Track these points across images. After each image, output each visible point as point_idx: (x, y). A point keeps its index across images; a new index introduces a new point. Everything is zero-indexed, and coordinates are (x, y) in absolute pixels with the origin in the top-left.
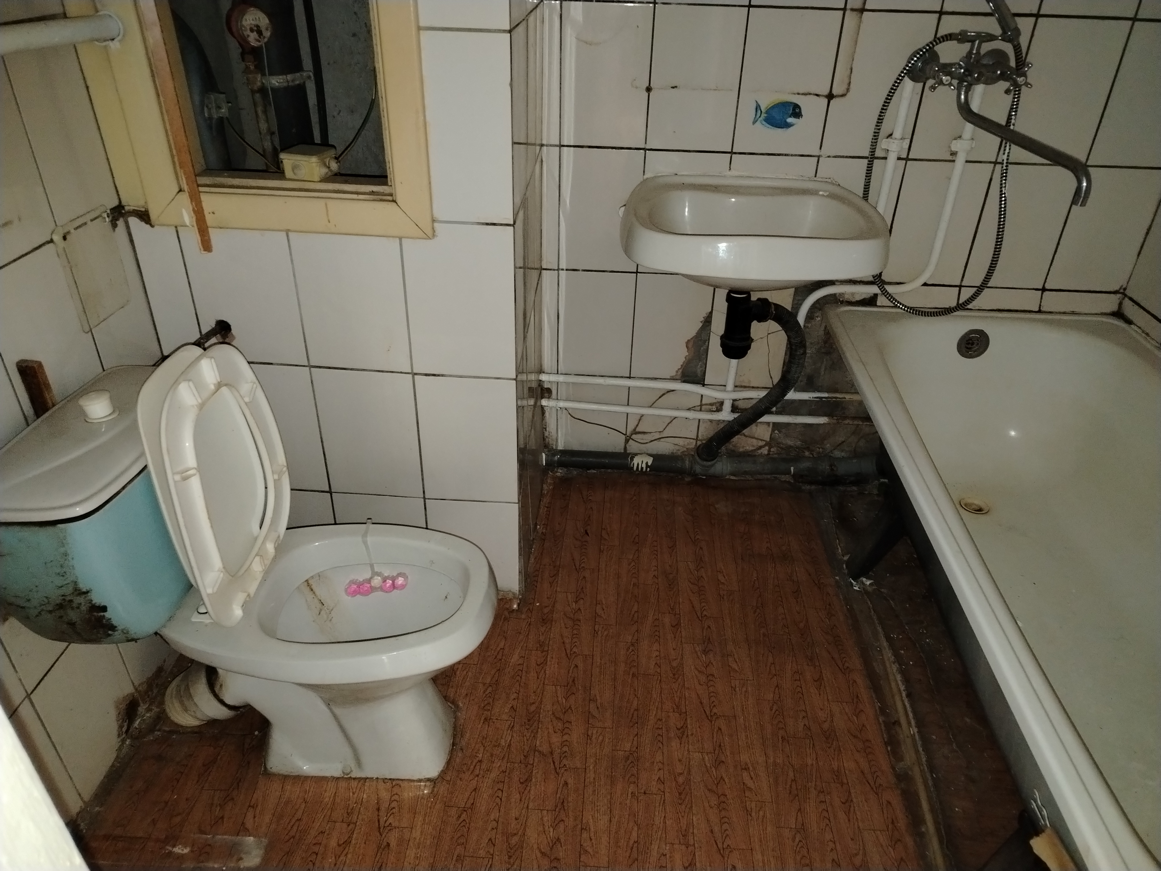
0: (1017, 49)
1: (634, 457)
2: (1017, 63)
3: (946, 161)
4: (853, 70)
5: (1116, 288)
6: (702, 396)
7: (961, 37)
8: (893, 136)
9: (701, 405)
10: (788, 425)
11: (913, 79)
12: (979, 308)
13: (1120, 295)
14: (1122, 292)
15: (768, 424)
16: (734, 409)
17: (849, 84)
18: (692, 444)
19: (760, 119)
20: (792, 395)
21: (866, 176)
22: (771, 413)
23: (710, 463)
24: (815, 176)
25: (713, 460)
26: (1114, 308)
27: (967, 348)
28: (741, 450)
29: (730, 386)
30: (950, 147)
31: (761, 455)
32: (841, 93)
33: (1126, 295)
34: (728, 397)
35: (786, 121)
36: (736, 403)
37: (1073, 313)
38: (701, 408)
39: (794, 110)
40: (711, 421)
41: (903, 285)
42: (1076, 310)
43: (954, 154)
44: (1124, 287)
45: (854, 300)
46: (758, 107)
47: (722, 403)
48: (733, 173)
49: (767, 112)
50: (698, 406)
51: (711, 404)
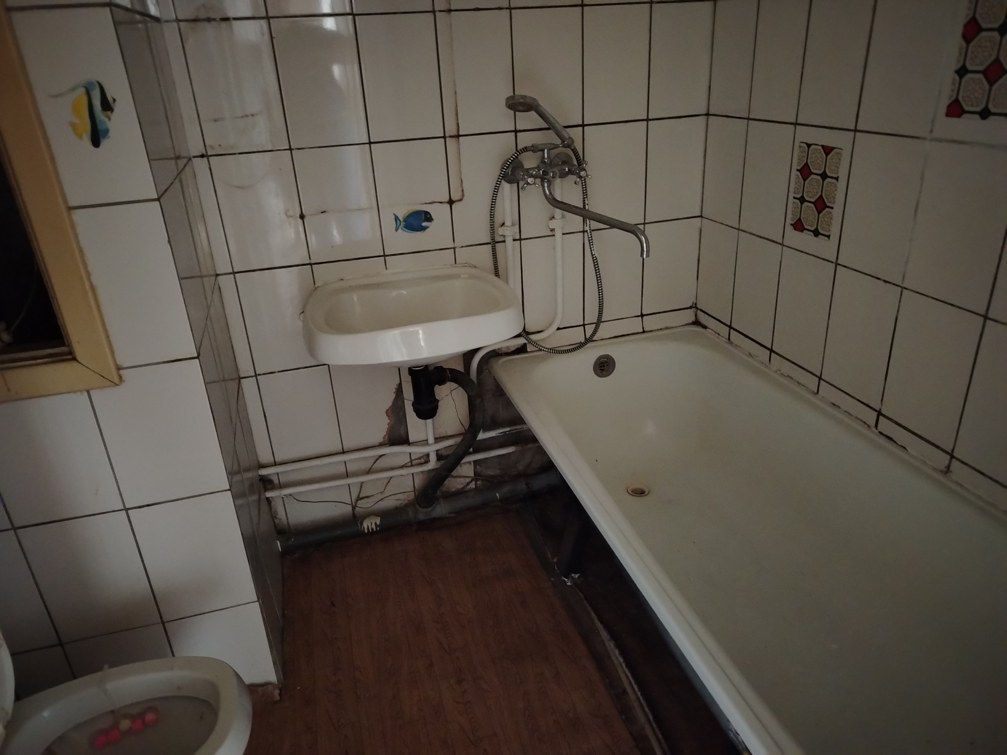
0: (575, 151)
1: (363, 521)
2: (577, 161)
3: (548, 236)
4: (463, 181)
5: (690, 304)
6: (410, 454)
7: (534, 149)
8: (506, 224)
9: (411, 461)
10: (485, 460)
11: (509, 182)
12: (601, 338)
13: (694, 309)
14: (694, 306)
15: (470, 462)
16: (440, 457)
17: (463, 191)
18: (412, 496)
19: (400, 227)
20: (482, 436)
21: (493, 258)
22: (470, 453)
23: (429, 509)
24: (456, 263)
25: (431, 506)
26: (693, 319)
27: (601, 370)
28: (453, 490)
29: (431, 440)
30: (548, 226)
31: (471, 490)
32: (458, 198)
33: (697, 308)
34: (432, 449)
35: (422, 226)
36: (439, 452)
37: (667, 328)
38: (411, 464)
39: (425, 216)
40: (422, 472)
41: (543, 332)
42: (668, 326)
43: (553, 230)
44: (695, 303)
45: (510, 351)
46: (397, 218)
47: (428, 455)
48: (390, 271)
49: (405, 221)
50: (409, 462)
51: (419, 458)
